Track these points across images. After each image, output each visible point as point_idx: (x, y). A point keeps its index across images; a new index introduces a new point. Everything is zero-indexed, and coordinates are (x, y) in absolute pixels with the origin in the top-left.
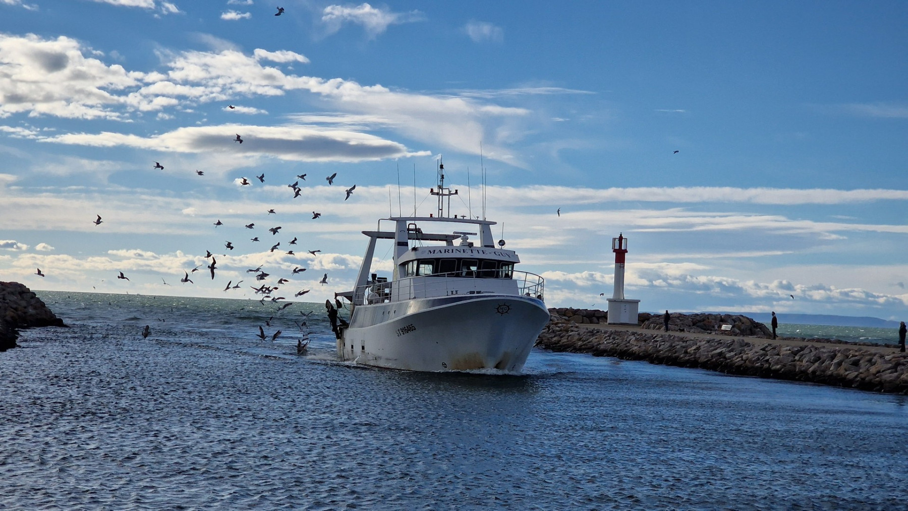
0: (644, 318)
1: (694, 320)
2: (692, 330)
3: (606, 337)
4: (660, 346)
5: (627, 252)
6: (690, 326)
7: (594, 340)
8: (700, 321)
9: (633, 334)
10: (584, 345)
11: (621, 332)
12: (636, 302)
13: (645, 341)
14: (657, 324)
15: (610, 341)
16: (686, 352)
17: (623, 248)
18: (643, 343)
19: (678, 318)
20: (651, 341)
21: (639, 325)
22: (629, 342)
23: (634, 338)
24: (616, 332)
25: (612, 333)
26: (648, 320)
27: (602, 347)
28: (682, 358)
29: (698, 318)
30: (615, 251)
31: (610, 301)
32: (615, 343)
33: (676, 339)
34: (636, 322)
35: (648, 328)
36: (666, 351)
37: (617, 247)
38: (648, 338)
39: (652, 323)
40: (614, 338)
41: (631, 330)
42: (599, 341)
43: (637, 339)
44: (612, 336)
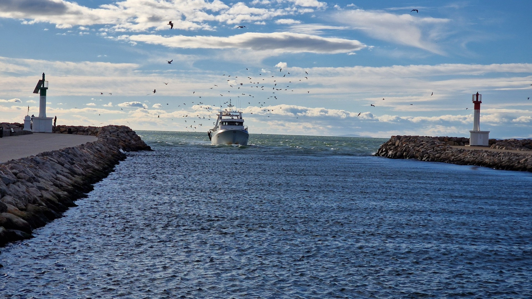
0: (492, 142)
1: (524, 143)
2: (523, 149)
3: (469, 154)
4: (502, 159)
5: (481, 103)
6: (521, 147)
7: (461, 155)
8: (527, 144)
9: (486, 152)
10: (455, 158)
11: (478, 150)
12: (487, 133)
13: (493, 156)
14: (501, 146)
15: (471, 156)
16: (519, 163)
17: (479, 101)
18: (492, 157)
19: (513, 142)
20: (497, 156)
21: (489, 146)
22: (483, 157)
23: (486, 155)
24: (475, 150)
25: (472, 151)
26: (495, 143)
27: (467, 160)
28: (516, 166)
29: (526, 142)
30: (474, 102)
31: (471, 132)
32: (474, 157)
33: (512, 155)
34: (488, 145)
35: (495, 148)
36: (507, 162)
37: (475, 100)
38: (495, 154)
39: (497, 145)
40: (474, 154)
41: (484, 149)
42: (464, 156)
43: (488, 155)
44: (473, 153)
